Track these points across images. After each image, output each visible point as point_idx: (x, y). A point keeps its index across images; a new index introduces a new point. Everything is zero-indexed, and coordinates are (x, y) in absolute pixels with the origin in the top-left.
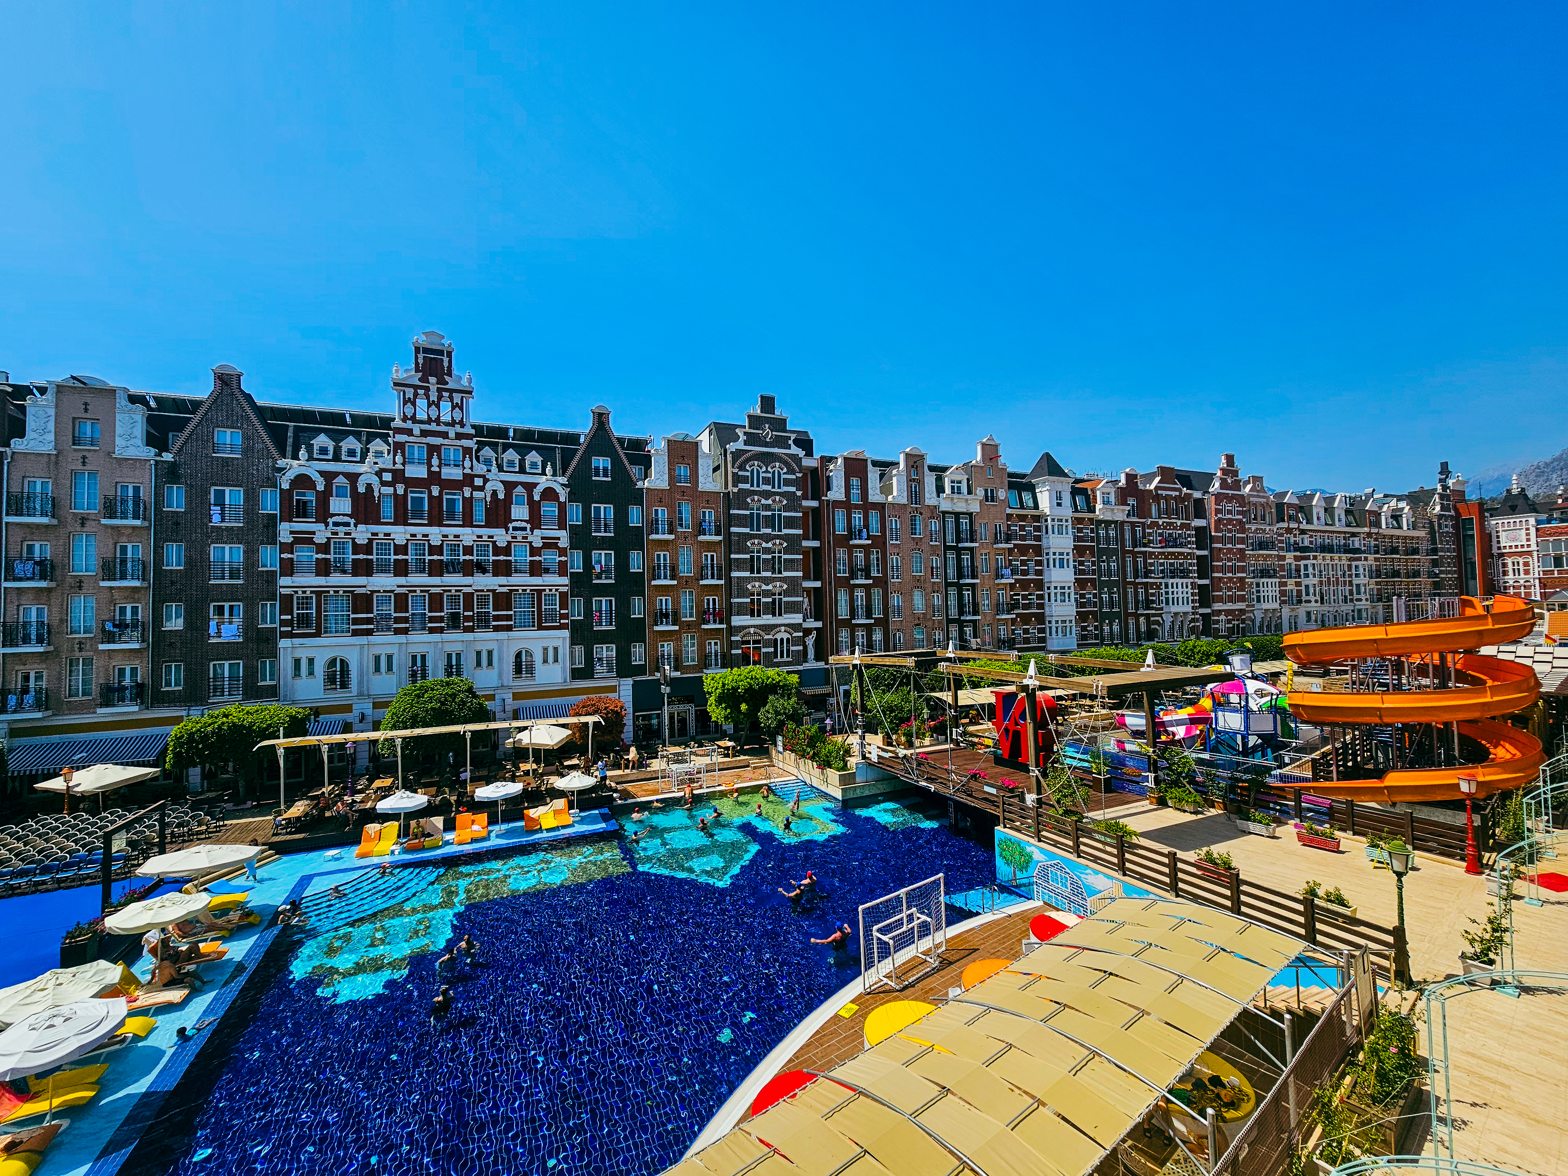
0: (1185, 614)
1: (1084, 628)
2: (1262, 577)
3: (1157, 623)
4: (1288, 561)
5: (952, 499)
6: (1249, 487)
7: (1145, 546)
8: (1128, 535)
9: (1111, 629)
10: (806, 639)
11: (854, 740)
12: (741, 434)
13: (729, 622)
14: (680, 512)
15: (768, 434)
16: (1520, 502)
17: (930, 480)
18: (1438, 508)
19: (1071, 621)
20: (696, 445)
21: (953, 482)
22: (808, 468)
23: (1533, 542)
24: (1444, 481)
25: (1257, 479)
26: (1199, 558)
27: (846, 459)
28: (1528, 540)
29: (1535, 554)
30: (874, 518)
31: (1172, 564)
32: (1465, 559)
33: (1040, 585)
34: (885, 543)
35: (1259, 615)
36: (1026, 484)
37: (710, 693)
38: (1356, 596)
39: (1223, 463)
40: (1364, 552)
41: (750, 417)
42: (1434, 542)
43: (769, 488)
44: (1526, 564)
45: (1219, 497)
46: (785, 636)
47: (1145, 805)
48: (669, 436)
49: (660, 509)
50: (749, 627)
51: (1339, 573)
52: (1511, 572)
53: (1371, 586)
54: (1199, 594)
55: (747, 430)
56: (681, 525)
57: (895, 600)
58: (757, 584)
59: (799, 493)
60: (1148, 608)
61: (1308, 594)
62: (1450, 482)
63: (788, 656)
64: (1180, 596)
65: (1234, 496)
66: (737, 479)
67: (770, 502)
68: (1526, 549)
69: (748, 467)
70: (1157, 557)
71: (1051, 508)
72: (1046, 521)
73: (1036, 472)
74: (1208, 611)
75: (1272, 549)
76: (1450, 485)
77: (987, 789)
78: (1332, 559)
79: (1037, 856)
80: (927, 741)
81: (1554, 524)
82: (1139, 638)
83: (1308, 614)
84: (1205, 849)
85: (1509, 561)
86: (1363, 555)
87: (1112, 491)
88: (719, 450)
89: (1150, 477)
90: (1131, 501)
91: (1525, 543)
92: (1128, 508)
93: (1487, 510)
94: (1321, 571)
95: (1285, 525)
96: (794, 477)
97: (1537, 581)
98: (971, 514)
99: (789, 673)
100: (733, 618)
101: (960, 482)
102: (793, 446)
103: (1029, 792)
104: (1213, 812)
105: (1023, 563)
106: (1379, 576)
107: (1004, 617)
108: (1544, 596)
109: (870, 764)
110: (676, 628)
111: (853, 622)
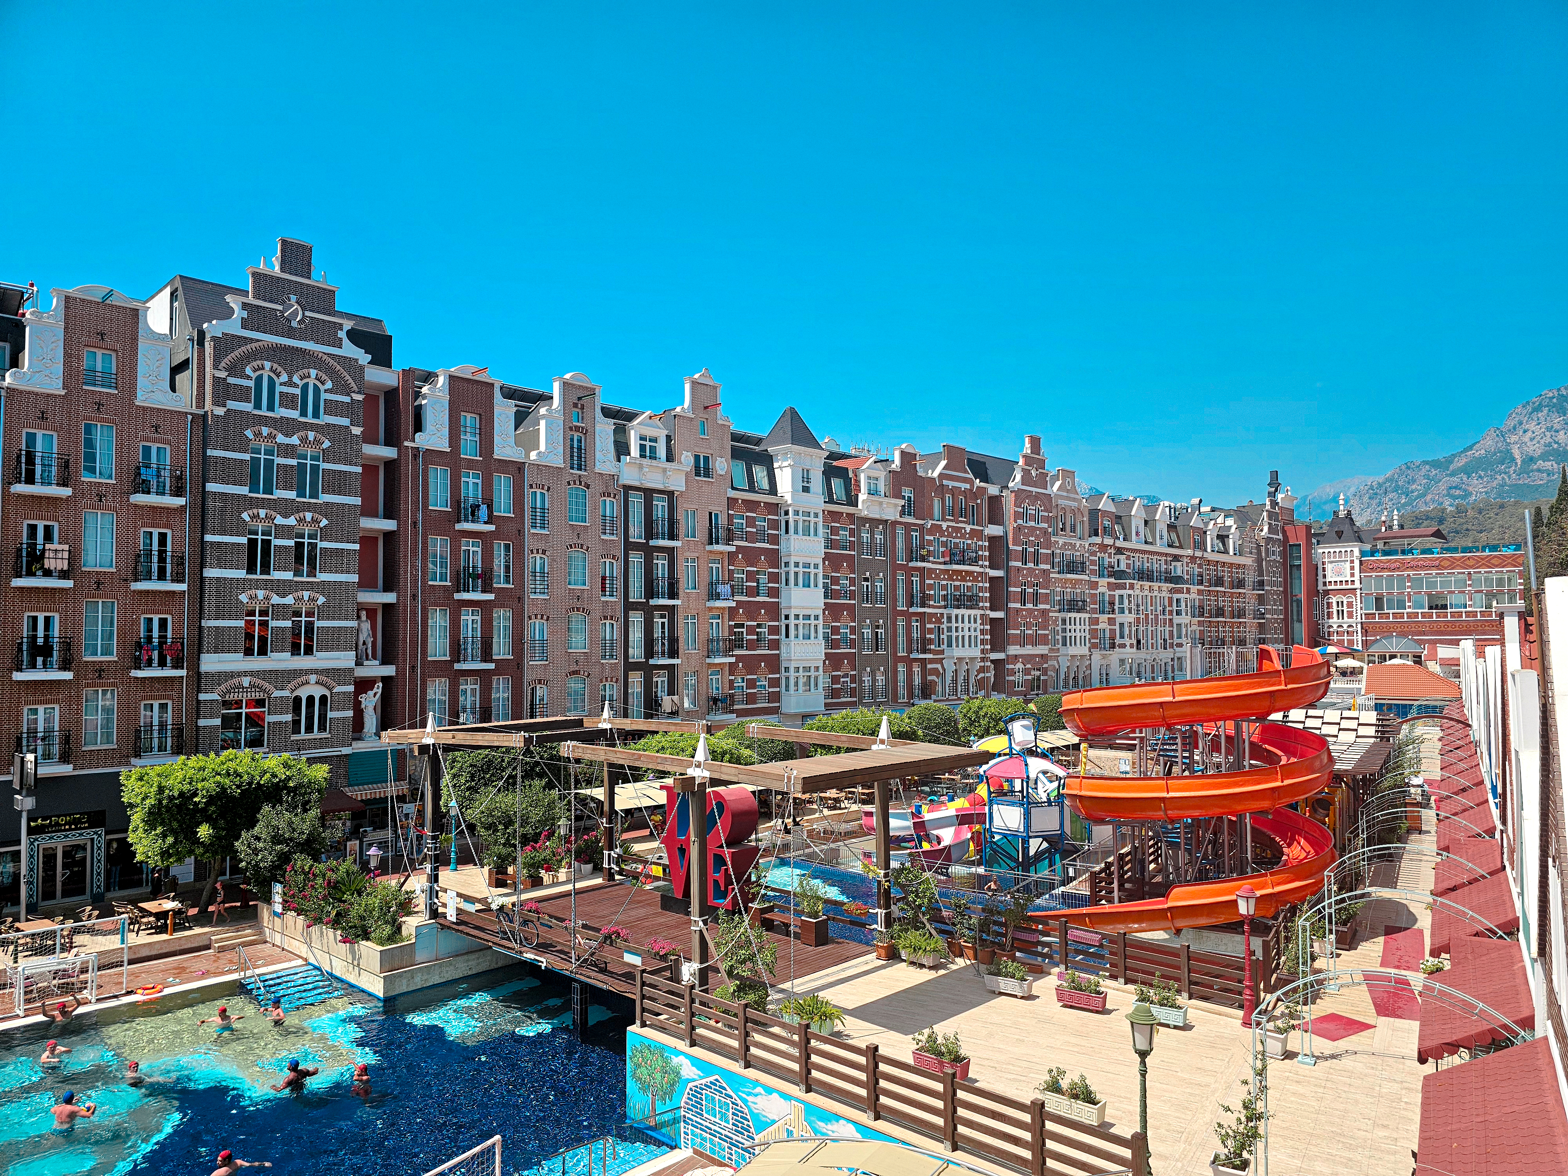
0: (972, 659)
1: (835, 680)
2: (1069, 611)
3: (935, 672)
4: (1101, 590)
5: (641, 467)
6: (1058, 484)
7: (923, 559)
8: (900, 543)
9: (874, 680)
10: (363, 698)
11: (417, 883)
12: (236, 308)
13: (195, 666)
14: (90, 444)
15: (295, 313)
16: (1346, 528)
17: (605, 429)
18: (1266, 529)
19: (817, 668)
20: (135, 316)
21: (642, 438)
22: (378, 387)
23: (1356, 578)
24: (1272, 495)
25: (1068, 474)
26: (992, 580)
27: (452, 378)
28: (1352, 575)
29: (1358, 592)
30: (503, 487)
31: (957, 588)
32: (1292, 596)
33: (774, 611)
34: (520, 532)
35: (1064, 663)
36: (758, 454)
37: (131, 806)
38: (1176, 641)
39: (1027, 448)
40: (1186, 582)
41: (257, 276)
42: (1261, 574)
43: (294, 414)
44: (1350, 605)
45: (1018, 493)
46: (318, 692)
47: (871, 960)
48: (71, 291)
49: (40, 434)
50: (240, 674)
51: (1159, 608)
52: (1335, 615)
53: (1194, 627)
54: (992, 632)
55: (250, 299)
56: (92, 470)
57: (536, 628)
58: (261, 594)
59: (357, 431)
60: (924, 651)
61: (1122, 637)
62: (1280, 497)
63: (322, 728)
64: (967, 634)
65: (1038, 496)
66: (223, 392)
67: (295, 440)
68: (1350, 586)
69: (248, 371)
70: (938, 577)
71: (794, 492)
72: (787, 513)
73: (775, 436)
74: (1000, 656)
75: (1083, 571)
76: (1279, 500)
77: (629, 958)
78: (1151, 589)
79: (688, 1071)
80: (562, 875)
81: (1378, 557)
82: (911, 695)
83: (1122, 662)
84: (927, 1032)
85: (1334, 600)
86: (1185, 586)
87: (882, 475)
88: (189, 331)
89: (933, 460)
90: (907, 492)
91: (1349, 578)
92: (902, 502)
93: (1315, 535)
94: (1138, 606)
95: (1098, 540)
96: (347, 399)
97: (1359, 626)
98: (671, 494)
99: (311, 761)
100: (204, 657)
101: (654, 440)
102: (346, 342)
103: (689, 960)
104: (961, 962)
105: (751, 576)
106: (1202, 615)
107: (718, 660)
108: (1366, 644)
109: (443, 927)
110: (68, 675)
111: (457, 666)
